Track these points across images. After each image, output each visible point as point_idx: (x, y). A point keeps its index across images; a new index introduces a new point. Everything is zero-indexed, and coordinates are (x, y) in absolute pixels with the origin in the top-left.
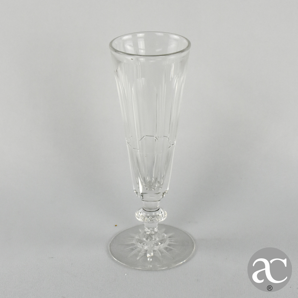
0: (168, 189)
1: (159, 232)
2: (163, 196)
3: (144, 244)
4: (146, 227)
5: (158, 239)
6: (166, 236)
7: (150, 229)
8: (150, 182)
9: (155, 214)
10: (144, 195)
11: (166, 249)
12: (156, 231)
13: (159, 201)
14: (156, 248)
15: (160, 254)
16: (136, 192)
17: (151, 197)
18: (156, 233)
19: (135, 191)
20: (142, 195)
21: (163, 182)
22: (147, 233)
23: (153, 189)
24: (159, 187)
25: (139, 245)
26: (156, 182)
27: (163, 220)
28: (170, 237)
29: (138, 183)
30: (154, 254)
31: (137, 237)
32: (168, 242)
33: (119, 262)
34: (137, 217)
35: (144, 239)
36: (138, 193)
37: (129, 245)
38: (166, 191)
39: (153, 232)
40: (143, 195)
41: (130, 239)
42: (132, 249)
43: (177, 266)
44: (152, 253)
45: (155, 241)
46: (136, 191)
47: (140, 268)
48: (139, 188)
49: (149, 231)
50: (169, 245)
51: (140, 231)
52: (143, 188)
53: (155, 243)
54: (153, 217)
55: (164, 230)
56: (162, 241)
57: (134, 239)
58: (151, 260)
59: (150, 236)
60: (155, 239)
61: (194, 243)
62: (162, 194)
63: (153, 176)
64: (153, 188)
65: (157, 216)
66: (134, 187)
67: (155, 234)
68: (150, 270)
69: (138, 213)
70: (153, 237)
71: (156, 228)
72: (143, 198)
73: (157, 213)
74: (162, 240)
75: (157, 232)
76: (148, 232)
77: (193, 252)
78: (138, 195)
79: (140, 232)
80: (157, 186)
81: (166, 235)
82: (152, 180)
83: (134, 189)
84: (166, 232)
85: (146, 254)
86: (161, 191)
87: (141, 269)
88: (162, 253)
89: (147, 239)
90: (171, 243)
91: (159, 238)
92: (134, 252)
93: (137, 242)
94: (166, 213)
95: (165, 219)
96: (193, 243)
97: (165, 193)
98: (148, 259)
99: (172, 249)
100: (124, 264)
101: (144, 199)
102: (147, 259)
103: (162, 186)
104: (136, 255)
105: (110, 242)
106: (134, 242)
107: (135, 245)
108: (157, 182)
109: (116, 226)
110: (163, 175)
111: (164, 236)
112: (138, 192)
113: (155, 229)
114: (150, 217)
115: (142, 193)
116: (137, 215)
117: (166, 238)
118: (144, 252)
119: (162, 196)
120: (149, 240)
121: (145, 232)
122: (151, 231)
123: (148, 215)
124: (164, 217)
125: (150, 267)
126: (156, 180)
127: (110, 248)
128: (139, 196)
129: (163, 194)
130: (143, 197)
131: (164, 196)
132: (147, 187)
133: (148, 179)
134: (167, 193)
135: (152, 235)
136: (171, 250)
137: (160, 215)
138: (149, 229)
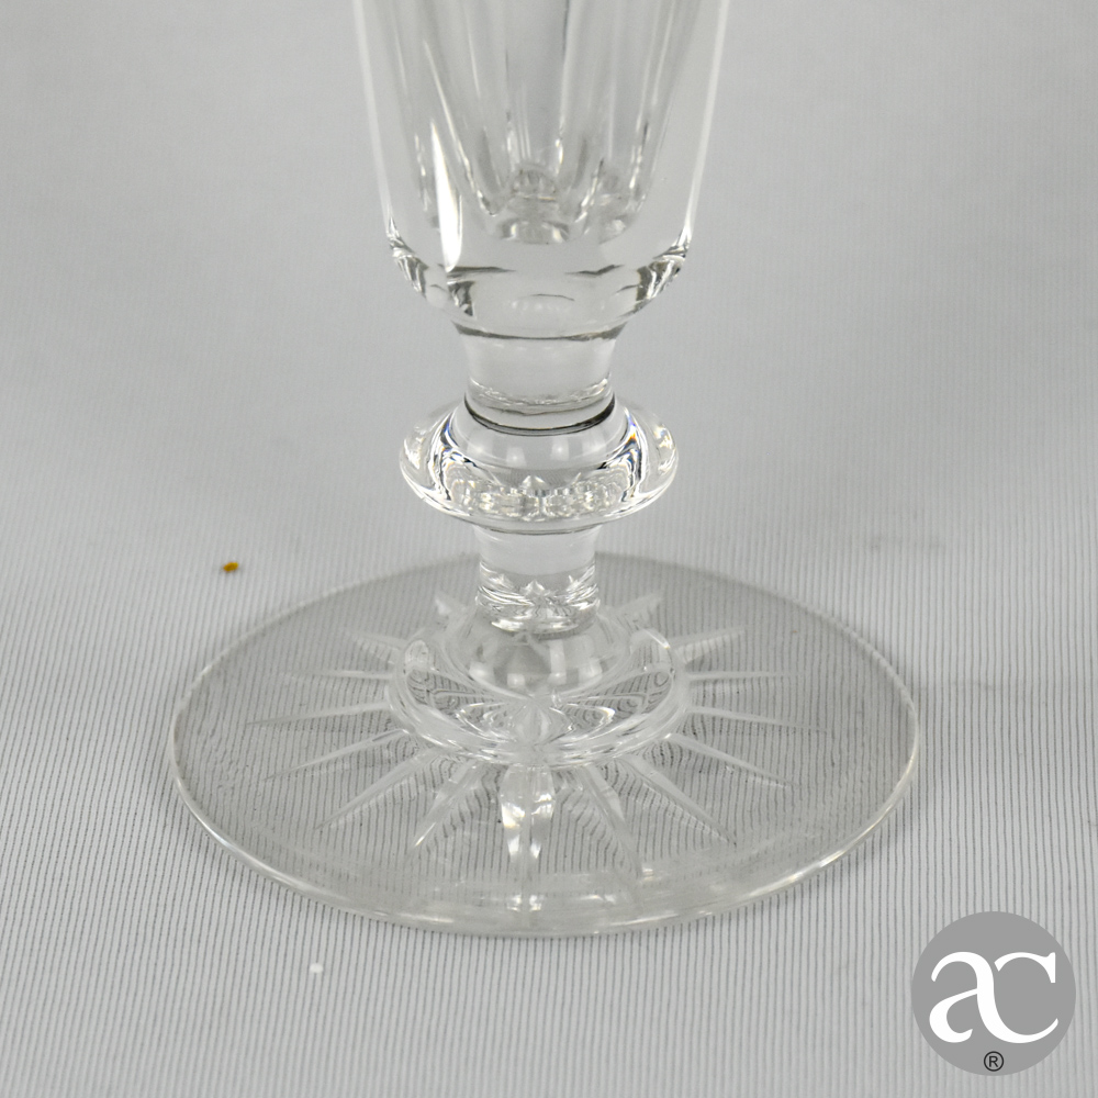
0: (687, 233)
1: (602, 617)
2: (642, 294)
3: (476, 716)
4: (499, 572)
5: (592, 674)
6: (670, 653)
7: (529, 588)
8: (530, 174)
9: (576, 449)
10: (482, 286)
11: (666, 756)
12: (584, 606)
13: (611, 334)
14: (581, 748)
15: (616, 805)
16: (412, 265)
17: (539, 307)
18: (581, 623)
19: (398, 253)
20: (463, 282)
21: (646, 167)
22: (504, 624)
23: (556, 235)
24: (609, 215)
25: (437, 729)
26: (580, 173)
27: (638, 500)
28: (697, 665)
29: (429, 184)
30: (561, 802)
31: (415, 660)
32: (680, 701)
33: (260, 872)
34: (414, 477)
35: (480, 673)
36: (424, 268)
37: (339, 728)
38: (672, 251)
39: (550, 613)
40: (468, 285)
41: (359, 674)
42: (372, 763)
43: (760, 906)
44: (546, 797)
45: (574, 693)
46: (405, 247)
47: (440, 914)
48: (435, 221)
49: (526, 607)
50: (692, 727)
51: (443, 609)
52: (472, 222)
53: (568, 712)
54: (556, 478)
55: (649, 602)
56: (630, 695)
57: (389, 676)
58: (535, 851)
59: (528, 649)
60: (573, 679)
61: (914, 714)
62: (636, 279)
63: (562, 121)
64: (558, 218)
65: (586, 470)
66: (388, 211)
67: (573, 633)
68: (529, 932)
69: (427, 443)
70: (556, 654)
71: (577, 578)
72: (469, 312)
73: (594, 444)
74: (631, 687)
75: (589, 614)
76: (509, 612)
77: (899, 786)
78: (428, 288)
79: (441, 624)
80: (589, 208)
81: (666, 645)
82: (548, 155)
83: (393, 234)
84: (663, 622)
85: (487, 805)
86: (628, 249)
87: (448, 921)
88: (629, 790)
89: (500, 676)
90: (708, 711)
91: (604, 665)
92: (384, 787)
93: (420, 701)
94: (668, 443)
95: (655, 494)
96: (901, 712)
97: (661, 268)
98: (514, 847)
99: (716, 765)
100: (302, 885)
101: (471, 322)
102: (503, 847)
103: (630, 206)
104: (410, 810)
105: (181, 705)
106: (386, 703)
107: (400, 725)
108: (592, 167)
109: (230, 568)
110: (647, 116)
111: (647, 655)
112: (425, 261)
113: (575, 585)
114: (527, 481)
115: (459, 271)
116: (415, 458)
117: (664, 667)
118: (476, 787)
119: (634, 293)
120: (516, 679)
121: (487, 617)
122: (540, 604)
123: (515, 458)
124: (656, 477)
125: (525, 905)
126: (583, 158)
127: (180, 753)
128: (436, 298)
129: (644, 274)
130: (467, 300)
131: (651, 293)
132: (505, 215)
133: (514, 147)
134: (676, 270)
135: (546, 637)
136: (708, 766)
137: (613, 463)
138: (518, 590)
